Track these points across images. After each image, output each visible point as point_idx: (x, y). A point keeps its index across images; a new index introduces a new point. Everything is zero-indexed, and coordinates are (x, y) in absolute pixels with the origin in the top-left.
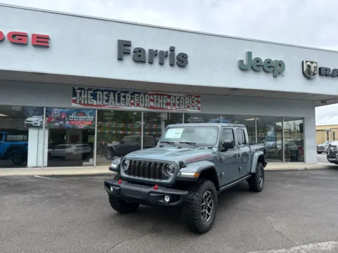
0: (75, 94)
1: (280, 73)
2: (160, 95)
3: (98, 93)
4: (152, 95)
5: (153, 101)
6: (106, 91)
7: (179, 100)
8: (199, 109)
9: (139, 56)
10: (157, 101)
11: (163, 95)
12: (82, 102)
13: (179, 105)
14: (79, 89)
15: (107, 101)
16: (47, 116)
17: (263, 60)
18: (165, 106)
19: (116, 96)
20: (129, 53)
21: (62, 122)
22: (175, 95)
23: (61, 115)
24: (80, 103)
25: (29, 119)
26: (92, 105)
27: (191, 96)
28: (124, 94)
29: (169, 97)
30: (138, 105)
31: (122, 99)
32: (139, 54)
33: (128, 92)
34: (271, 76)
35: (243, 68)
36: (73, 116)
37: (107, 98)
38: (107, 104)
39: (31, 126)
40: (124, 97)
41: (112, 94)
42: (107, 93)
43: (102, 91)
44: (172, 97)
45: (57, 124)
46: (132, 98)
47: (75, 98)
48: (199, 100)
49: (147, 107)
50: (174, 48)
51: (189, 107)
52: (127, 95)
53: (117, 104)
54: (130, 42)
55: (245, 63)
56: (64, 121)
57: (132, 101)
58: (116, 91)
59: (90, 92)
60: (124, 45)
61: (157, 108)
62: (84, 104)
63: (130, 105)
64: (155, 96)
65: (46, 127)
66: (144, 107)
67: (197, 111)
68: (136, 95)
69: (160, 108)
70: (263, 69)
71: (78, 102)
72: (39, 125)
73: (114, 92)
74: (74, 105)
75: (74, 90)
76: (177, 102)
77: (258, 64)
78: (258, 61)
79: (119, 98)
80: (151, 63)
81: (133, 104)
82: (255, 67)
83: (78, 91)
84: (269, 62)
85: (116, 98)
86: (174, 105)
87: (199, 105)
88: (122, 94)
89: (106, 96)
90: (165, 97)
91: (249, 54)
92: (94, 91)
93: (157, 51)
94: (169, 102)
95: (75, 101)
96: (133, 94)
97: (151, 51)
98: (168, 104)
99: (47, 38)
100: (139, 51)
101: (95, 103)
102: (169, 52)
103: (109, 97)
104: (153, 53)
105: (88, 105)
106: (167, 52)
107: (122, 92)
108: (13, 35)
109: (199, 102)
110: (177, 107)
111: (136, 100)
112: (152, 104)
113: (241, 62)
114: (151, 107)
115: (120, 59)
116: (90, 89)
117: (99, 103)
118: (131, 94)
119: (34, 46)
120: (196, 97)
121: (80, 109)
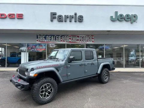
0: (37, 38)
1: (134, 21)
2: (74, 36)
3: (47, 36)
4: (70, 36)
5: (70, 39)
6: (50, 35)
7: (83, 38)
8: (93, 42)
9: (60, 19)
10: (72, 39)
11: (75, 36)
12: (41, 41)
13: (83, 40)
14: (39, 35)
15: (51, 40)
16: (27, 47)
17: (124, 15)
18: (76, 41)
19: (54, 37)
20: (56, 18)
21: (33, 49)
22: (81, 36)
23: (33, 46)
24: (40, 41)
25: (21, 48)
26: (45, 42)
27: (89, 36)
28: (58, 37)
29: (78, 37)
30: (64, 41)
31: (57, 39)
32: (60, 18)
33: (59, 36)
34: (129, 23)
35: (113, 20)
36: (37, 47)
37: (50, 39)
38: (50, 41)
39: (22, 51)
40: (58, 38)
41: (53, 36)
42: (50, 36)
43: (49, 36)
44: (79, 37)
45: (31, 50)
46: (61, 38)
47: (38, 39)
48: (93, 37)
49: (68, 42)
50: (76, 13)
51: (87, 41)
52: (59, 37)
53: (55, 41)
54: (56, 13)
55: (114, 17)
56: (34, 49)
57: (61, 40)
58: (54, 35)
59: (44, 36)
60: (53, 14)
61: (72, 42)
62: (41, 42)
63: (60, 41)
64: (72, 37)
65: (27, 51)
66: (67, 42)
67: (91, 43)
68: (63, 37)
69: (74, 42)
70: (125, 19)
71: (39, 41)
72: (24, 51)
73: (54, 36)
74: (37, 42)
75: (37, 36)
76: (82, 39)
77: (121, 17)
78: (121, 16)
79: (56, 38)
80: (65, 21)
81: (61, 41)
82: (120, 19)
83: (39, 36)
84: (128, 16)
85: (54, 38)
86: (80, 40)
87: (93, 40)
88: (57, 37)
89: (50, 37)
90: (76, 37)
91: (116, 13)
92: (45, 36)
93: (68, 15)
94: (78, 39)
95: (38, 41)
96: (62, 36)
97: (65, 16)
98: (77, 40)
99: (22, 15)
100: (60, 16)
101: (46, 41)
102: (74, 15)
103: (51, 38)
104: (67, 17)
105: (43, 42)
106: (73, 16)
107: (57, 36)
108: (10, 15)
109: (93, 38)
110: (82, 41)
111: (63, 39)
112: (70, 40)
113: (112, 17)
114: (70, 42)
115: (52, 21)
116: (43, 35)
117: (47, 41)
118: (61, 36)
119: (18, 18)
120: (91, 36)
121: (40, 44)
